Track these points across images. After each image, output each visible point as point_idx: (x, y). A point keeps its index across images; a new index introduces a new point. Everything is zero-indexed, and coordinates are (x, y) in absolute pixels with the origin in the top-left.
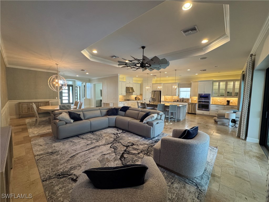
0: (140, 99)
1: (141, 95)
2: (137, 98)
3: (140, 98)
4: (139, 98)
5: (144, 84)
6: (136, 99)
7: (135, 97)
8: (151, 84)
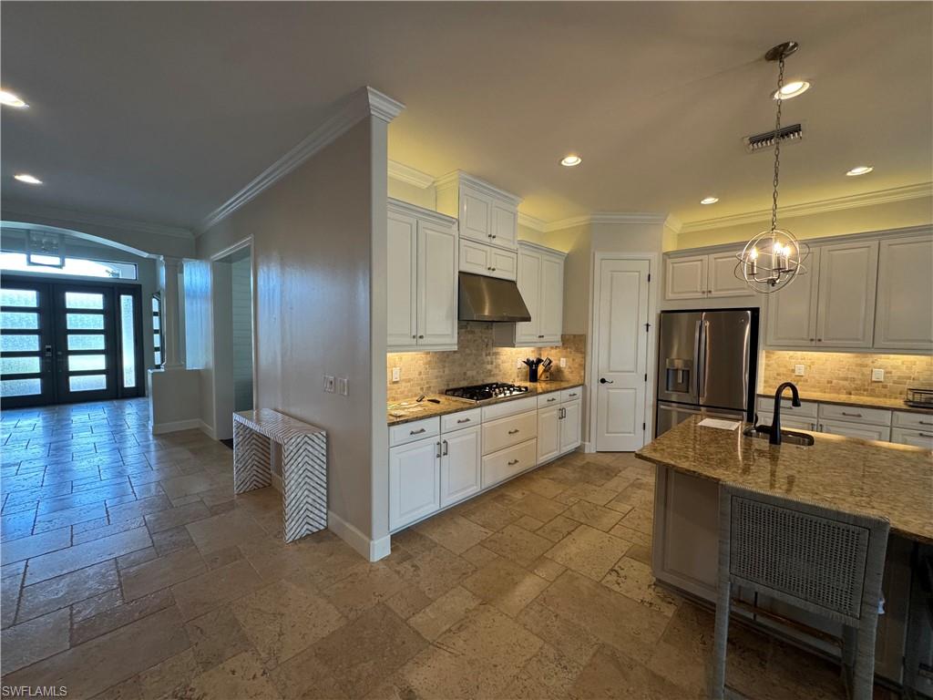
0: (567, 373)
1: (575, 341)
2: (541, 368)
3: (563, 363)
4: (559, 370)
5: (598, 256)
6: (533, 376)
7: (528, 363)
8: (655, 257)
